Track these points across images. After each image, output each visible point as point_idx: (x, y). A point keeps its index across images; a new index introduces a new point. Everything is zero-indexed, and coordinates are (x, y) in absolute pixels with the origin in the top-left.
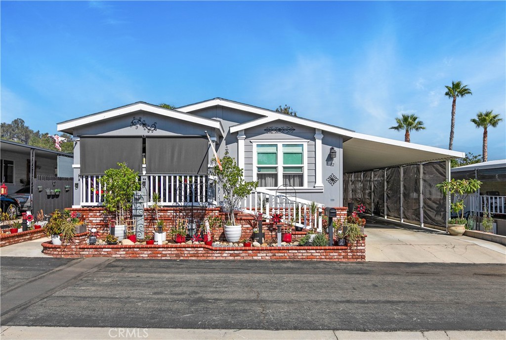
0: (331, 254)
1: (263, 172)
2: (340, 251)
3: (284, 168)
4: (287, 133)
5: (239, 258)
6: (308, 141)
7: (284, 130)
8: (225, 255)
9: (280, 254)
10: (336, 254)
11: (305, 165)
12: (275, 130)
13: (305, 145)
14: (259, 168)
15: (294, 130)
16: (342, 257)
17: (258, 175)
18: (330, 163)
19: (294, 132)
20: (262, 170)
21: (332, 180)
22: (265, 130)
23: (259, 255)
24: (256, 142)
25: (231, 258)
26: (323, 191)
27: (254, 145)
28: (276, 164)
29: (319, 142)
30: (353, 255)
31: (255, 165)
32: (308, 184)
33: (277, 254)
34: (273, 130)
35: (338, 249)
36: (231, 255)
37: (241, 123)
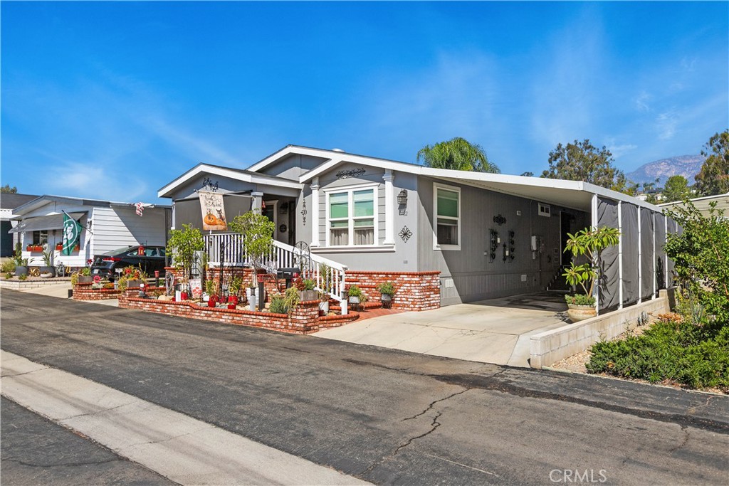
0: (275, 322)
1: (337, 227)
2: (282, 320)
3: (356, 221)
4: (357, 177)
5: (210, 319)
6: (378, 184)
7: (354, 173)
8: (202, 315)
9: (238, 318)
10: (279, 323)
11: (376, 216)
12: (346, 174)
13: (376, 189)
14: (333, 222)
15: (365, 171)
16: (283, 327)
17: (332, 231)
18: (402, 211)
19: (365, 173)
20: (335, 224)
21: (405, 234)
22: (337, 175)
23: (223, 317)
24: (328, 190)
25: (206, 318)
26: (394, 249)
27: (327, 194)
28: (347, 216)
29: (389, 185)
30: (293, 326)
31: (328, 219)
32: (379, 241)
33: (235, 318)
34: (344, 175)
35: (281, 318)
36: (206, 315)
37: (311, 169)
